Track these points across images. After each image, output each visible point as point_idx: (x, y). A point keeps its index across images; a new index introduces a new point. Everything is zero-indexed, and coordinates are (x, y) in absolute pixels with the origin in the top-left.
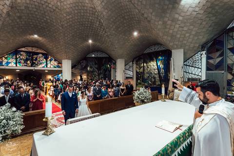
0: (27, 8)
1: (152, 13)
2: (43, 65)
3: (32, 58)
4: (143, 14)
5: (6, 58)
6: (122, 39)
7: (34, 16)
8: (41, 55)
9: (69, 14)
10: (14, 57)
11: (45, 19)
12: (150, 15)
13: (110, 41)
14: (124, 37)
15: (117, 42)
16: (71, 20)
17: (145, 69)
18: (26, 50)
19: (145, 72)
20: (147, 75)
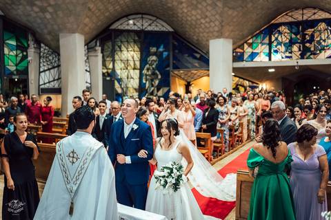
2: (328, 53)
3: (304, 36)
5: (250, 45)
8: (322, 26)
10: (266, 41)
18: (290, 19)
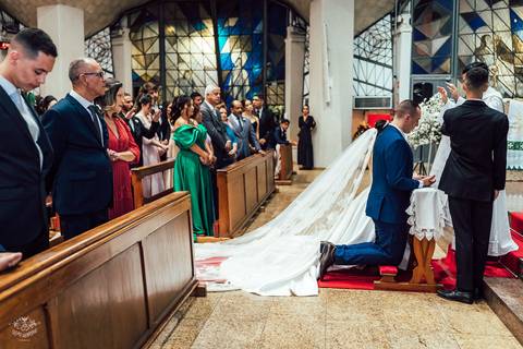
19: (168, 78)
20: (176, 94)
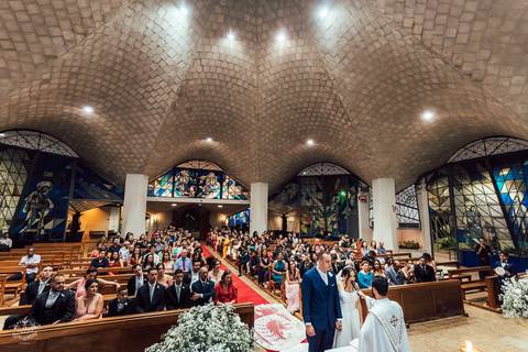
0: (202, 91)
1: (487, 61)
2: (215, 194)
3: (199, 180)
4: (459, 67)
5: (160, 182)
6: (389, 131)
7: (211, 104)
8: (212, 175)
9: (271, 92)
10: (171, 180)
11: (228, 108)
12: (481, 66)
13: (358, 138)
14: (393, 126)
15: (375, 139)
16: (274, 103)
17: (457, 202)
18: (190, 167)
19: (457, 211)
20: (465, 221)
